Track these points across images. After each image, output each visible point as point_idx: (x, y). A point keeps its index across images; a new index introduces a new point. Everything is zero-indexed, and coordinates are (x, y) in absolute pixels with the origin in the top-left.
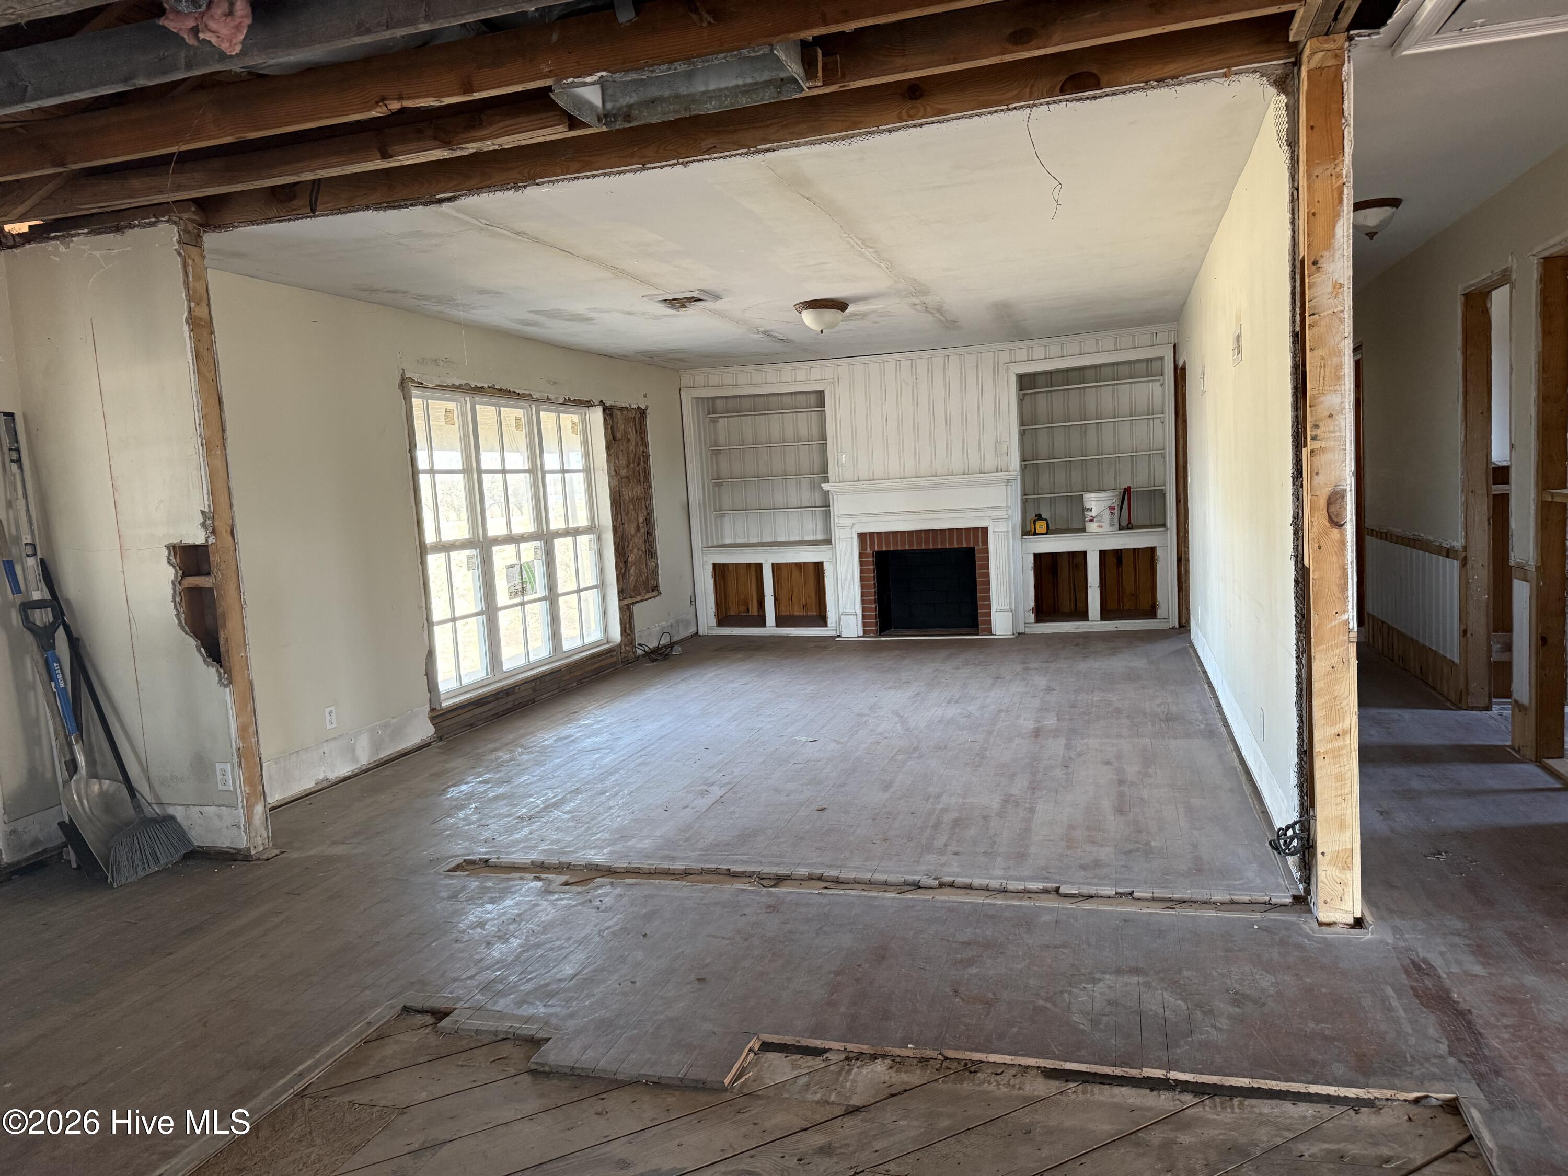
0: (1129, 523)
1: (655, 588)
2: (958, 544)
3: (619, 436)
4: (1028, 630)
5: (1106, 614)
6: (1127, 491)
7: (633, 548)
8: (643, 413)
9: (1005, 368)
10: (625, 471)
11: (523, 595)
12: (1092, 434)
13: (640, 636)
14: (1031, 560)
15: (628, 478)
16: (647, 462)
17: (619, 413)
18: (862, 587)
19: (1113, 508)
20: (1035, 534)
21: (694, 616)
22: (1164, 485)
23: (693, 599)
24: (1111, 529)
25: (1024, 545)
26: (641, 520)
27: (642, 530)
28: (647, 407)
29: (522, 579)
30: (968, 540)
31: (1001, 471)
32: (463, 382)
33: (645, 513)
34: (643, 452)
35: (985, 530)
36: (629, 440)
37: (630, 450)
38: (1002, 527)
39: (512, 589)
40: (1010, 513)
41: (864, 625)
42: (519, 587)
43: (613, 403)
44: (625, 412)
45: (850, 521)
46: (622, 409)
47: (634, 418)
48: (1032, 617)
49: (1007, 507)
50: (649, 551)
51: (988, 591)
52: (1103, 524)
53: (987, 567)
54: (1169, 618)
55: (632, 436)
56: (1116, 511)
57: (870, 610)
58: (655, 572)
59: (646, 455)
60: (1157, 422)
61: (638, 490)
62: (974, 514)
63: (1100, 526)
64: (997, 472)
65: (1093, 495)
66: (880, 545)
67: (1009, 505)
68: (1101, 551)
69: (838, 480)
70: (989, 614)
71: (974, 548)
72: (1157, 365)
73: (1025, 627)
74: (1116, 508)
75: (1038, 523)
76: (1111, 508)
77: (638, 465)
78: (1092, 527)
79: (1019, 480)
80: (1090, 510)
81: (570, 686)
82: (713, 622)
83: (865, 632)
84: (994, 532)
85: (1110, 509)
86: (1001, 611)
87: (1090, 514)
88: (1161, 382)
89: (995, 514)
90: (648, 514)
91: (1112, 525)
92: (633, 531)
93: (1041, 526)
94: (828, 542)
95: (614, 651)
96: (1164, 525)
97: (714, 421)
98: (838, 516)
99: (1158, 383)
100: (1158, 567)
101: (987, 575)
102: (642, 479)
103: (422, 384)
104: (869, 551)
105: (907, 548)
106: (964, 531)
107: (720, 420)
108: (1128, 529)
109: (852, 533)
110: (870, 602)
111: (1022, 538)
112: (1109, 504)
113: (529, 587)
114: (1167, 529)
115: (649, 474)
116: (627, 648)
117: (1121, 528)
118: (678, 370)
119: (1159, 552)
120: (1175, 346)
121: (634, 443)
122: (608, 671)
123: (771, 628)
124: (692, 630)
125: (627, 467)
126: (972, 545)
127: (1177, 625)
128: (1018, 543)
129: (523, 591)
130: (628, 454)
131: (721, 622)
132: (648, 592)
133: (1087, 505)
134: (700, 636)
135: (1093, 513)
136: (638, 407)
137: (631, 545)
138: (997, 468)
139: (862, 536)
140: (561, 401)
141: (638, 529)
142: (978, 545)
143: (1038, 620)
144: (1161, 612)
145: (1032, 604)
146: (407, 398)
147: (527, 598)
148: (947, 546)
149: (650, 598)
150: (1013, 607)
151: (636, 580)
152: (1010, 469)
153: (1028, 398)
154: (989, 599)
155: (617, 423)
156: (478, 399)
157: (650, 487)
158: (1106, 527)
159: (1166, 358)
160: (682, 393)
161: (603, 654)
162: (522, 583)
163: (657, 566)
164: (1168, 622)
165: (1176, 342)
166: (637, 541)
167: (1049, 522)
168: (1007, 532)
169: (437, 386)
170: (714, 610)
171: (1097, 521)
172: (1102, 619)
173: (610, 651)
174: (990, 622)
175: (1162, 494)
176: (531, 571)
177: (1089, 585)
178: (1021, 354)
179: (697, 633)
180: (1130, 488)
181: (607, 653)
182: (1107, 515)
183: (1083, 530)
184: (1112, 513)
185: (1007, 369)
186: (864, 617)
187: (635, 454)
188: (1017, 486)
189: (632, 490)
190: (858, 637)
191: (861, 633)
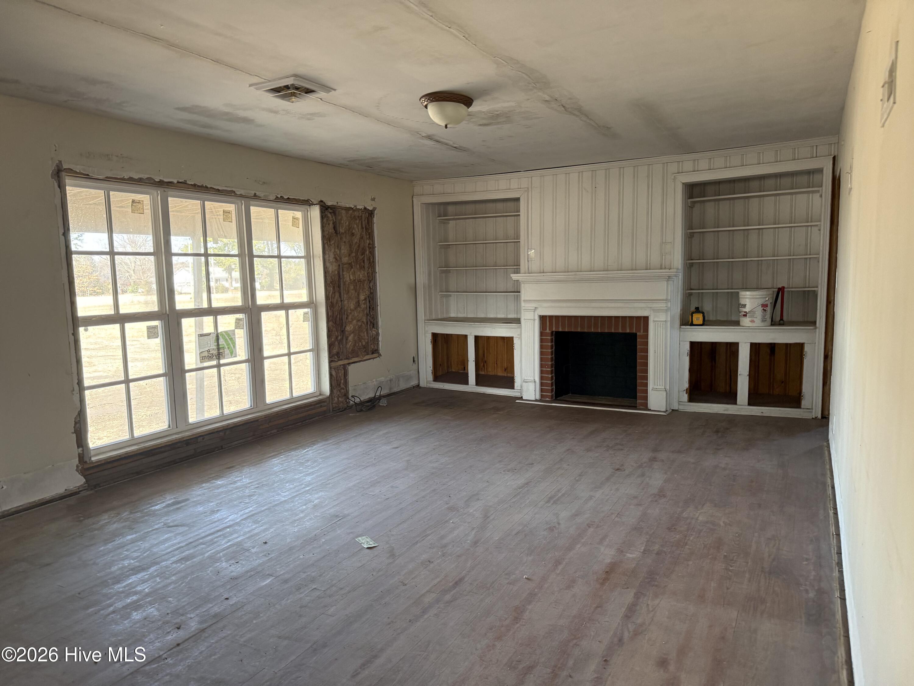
0: (782, 319)
1: (376, 352)
2: (622, 330)
3: (342, 230)
4: (682, 408)
5: (753, 401)
6: (781, 290)
7: (352, 320)
8: (371, 214)
9: (673, 177)
10: (347, 258)
11: (219, 359)
12: (753, 237)
13: (355, 390)
14: (687, 347)
15: (350, 264)
16: (372, 253)
17: (344, 212)
18: (541, 360)
19: (766, 306)
20: (692, 324)
21: (417, 373)
22: (817, 287)
23: (416, 359)
24: (762, 324)
25: (681, 333)
26: (362, 297)
27: (363, 306)
28: (375, 209)
29: (218, 345)
30: (631, 328)
31: (665, 268)
32: (145, 176)
33: (368, 293)
34: (369, 244)
35: (646, 319)
36: (353, 234)
37: (354, 242)
38: (662, 317)
39: (206, 354)
40: (669, 305)
41: (542, 390)
42: (215, 352)
43: (335, 204)
44: (351, 212)
45: (534, 305)
46: (348, 209)
47: (361, 216)
48: (685, 397)
49: (666, 300)
50: (371, 322)
51: (646, 371)
52: (755, 319)
53: (646, 351)
54: (812, 409)
55: (357, 231)
56: (769, 309)
57: (547, 379)
58: (375, 339)
59: (372, 247)
60: (815, 229)
61: (361, 275)
62: (636, 305)
63: (752, 321)
64: (661, 269)
65: (748, 293)
66: (557, 326)
67: (669, 298)
68: (752, 344)
69: (527, 271)
70: (646, 391)
71: (636, 334)
72: (817, 177)
73: (679, 404)
74: (769, 305)
75: (695, 316)
76: (764, 306)
77: (363, 254)
78: (746, 321)
79: (680, 277)
80: (744, 306)
81: (269, 433)
82: (431, 377)
83: (542, 396)
84: (654, 321)
85: (762, 306)
86: (656, 390)
87: (744, 310)
88: (820, 193)
89: (655, 305)
90: (371, 293)
91: (764, 320)
92: (352, 307)
93: (698, 318)
94: (518, 321)
95: (324, 402)
96: (814, 323)
97: (445, 222)
98: (524, 301)
99: (818, 195)
100: (805, 361)
101: (646, 358)
102: (366, 265)
103: (88, 175)
104: (548, 331)
105: (579, 330)
106: (628, 319)
107: (450, 222)
108: (780, 325)
109: (534, 316)
110: (547, 372)
111: (680, 328)
112: (761, 301)
113: (227, 351)
114: (816, 328)
115: (374, 262)
116: (340, 399)
117: (773, 323)
118: (412, 181)
119: (806, 348)
120: (834, 158)
121: (358, 236)
122: (317, 418)
123: (472, 386)
124: (414, 383)
125: (349, 255)
126: (634, 331)
127: (819, 416)
128: (676, 333)
129: (219, 356)
130: (350, 246)
131: (436, 378)
132: (368, 354)
133: (742, 302)
134: (421, 388)
135: (747, 309)
136: (365, 208)
137: (350, 317)
138: (661, 265)
139: (543, 319)
140: (272, 197)
141: (358, 304)
142: (640, 331)
143: (691, 399)
144: (805, 403)
145: (686, 385)
146: (62, 187)
147: (222, 362)
148: (613, 331)
149: (369, 359)
150: (668, 388)
151: (355, 345)
152: (672, 267)
153: (697, 206)
154: (646, 378)
155: (341, 219)
156: (171, 192)
157: (374, 272)
158: (758, 322)
159: (825, 169)
160: (414, 199)
161: (311, 405)
162: (218, 349)
163: (378, 334)
164: (812, 412)
165: (836, 154)
166: (356, 314)
167: (705, 314)
168: (666, 321)
169: (107, 177)
170: (431, 368)
171: (750, 317)
172: (750, 404)
173: (320, 402)
174: (646, 398)
175: (815, 294)
176: (231, 339)
177: (739, 373)
178: (688, 166)
179: (419, 385)
180: (784, 288)
181: (317, 404)
182: (759, 312)
183: (737, 323)
184: (765, 310)
185: (674, 179)
186: (542, 384)
187: (359, 246)
188: (679, 281)
189: (354, 274)
190: (536, 400)
191: (538, 397)
